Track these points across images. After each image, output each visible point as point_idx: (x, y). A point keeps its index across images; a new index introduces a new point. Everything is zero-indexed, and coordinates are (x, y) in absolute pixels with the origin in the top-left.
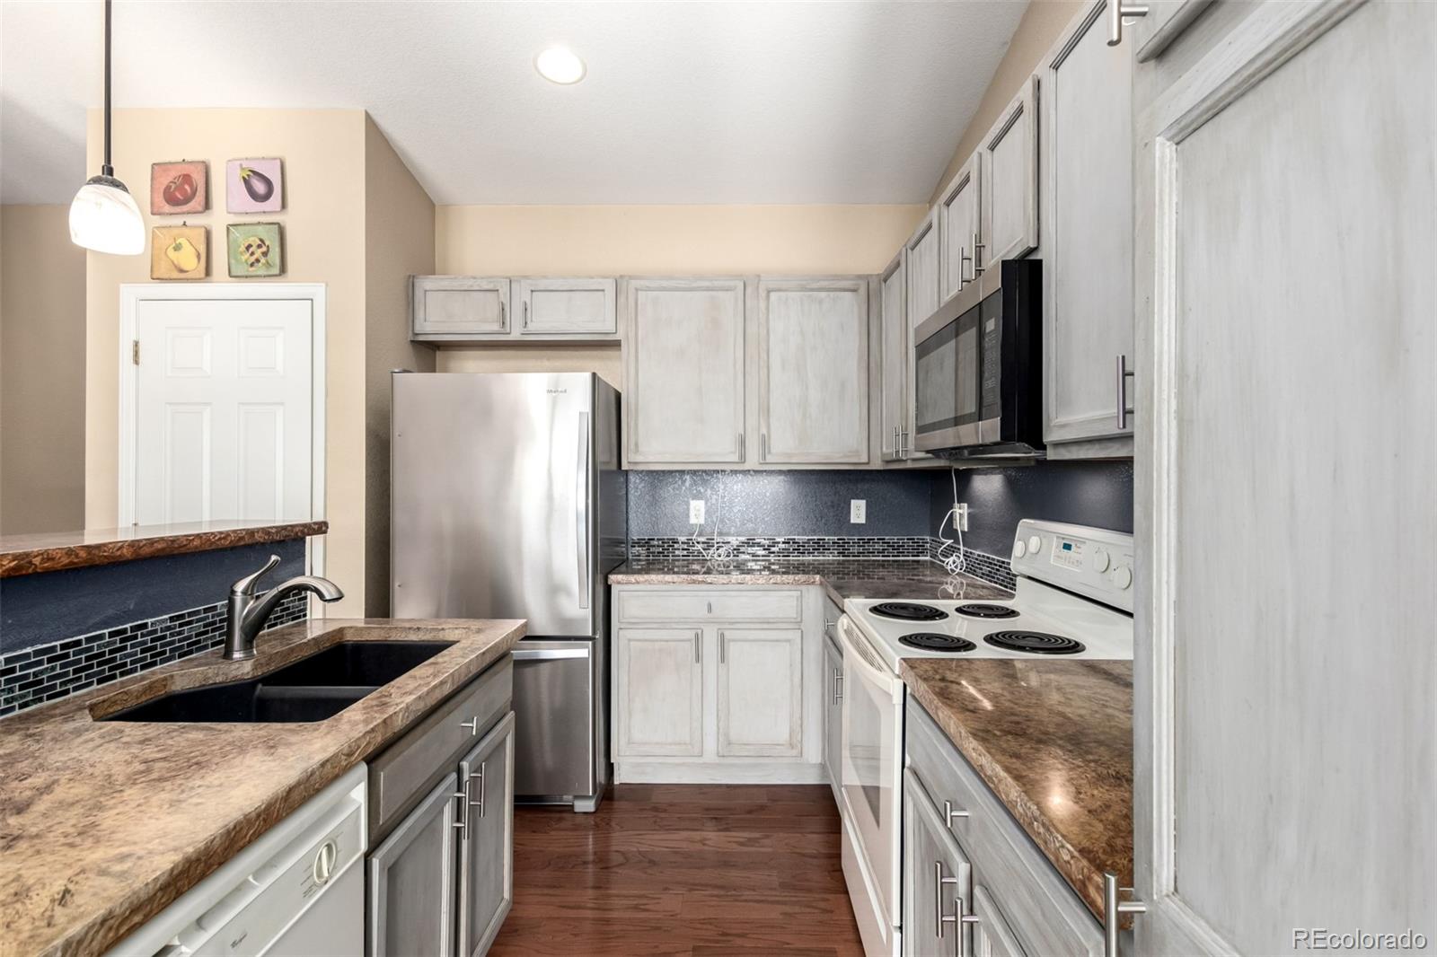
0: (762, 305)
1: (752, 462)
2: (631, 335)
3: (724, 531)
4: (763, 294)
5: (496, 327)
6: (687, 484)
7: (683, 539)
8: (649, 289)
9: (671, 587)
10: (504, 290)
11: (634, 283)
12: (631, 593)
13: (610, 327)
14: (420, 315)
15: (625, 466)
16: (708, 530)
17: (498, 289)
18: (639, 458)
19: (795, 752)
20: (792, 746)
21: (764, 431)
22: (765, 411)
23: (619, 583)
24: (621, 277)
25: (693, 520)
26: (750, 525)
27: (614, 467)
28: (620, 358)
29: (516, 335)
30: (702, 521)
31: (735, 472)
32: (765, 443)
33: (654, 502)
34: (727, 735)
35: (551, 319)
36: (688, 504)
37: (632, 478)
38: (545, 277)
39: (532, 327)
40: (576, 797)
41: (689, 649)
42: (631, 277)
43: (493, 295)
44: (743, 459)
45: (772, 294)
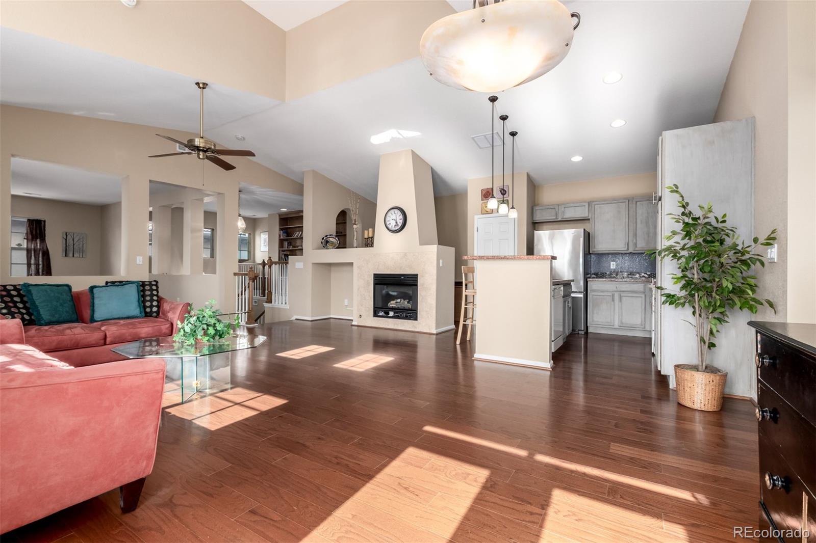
0: (634, 205)
1: (631, 250)
2: (593, 216)
3: (623, 270)
4: (634, 203)
5: (554, 217)
6: (610, 257)
7: (608, 273)
8: (598, 204)
9: (605, 282)
10: (557, 207)
11: (594, 203)
12: (594, 284)
13: (586, 215)
14: (535, 215)
15: (591, 252)
16: (617, 270)
17: (555, 207)
18: (595, 250)
19: (643, 327)
20: (642, 325)
21: (635, 241)
22: (635, 235)
23: (590, 281)
24: (590, 202)
25: (612, 268)
26: (631, 269)
27: (588, 252)
28: (590, 222)
29: (559, 219)
30: (615, 268)
31: (626, 254)
32: (636, 244)
33: (599, 263)
34: (621, 321)
35: (570, 214)
36: (610, 263)
37: (593, 256)
38: (568, 203)
39: (564, 217)
40: (579, 330)
41: (611, 298)
42: (593, 202)
43: (554, 210)
44: (628, 250)
45: (638, 203)
